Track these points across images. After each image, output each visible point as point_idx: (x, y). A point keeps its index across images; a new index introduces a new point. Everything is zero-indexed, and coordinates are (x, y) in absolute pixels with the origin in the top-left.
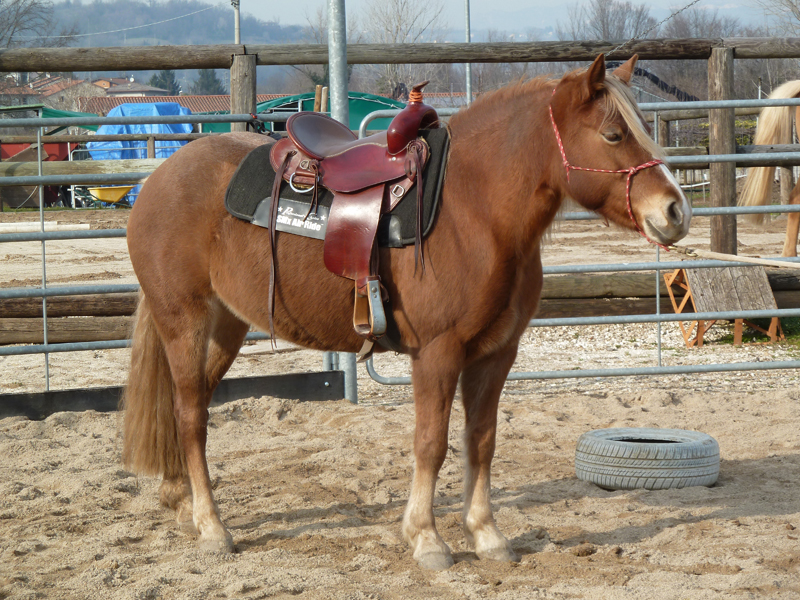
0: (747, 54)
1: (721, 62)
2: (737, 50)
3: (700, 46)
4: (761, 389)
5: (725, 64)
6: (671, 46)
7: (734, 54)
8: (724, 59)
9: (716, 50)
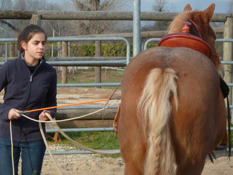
0: (46, 18)
1: (36, 21)
2: (43, 16)
3: (27, 14)
4: (50, 163)
5: (37, 22)
6: (15, 14)
7: (41, 18)
8: (37, 20)
9: (34, 16)
